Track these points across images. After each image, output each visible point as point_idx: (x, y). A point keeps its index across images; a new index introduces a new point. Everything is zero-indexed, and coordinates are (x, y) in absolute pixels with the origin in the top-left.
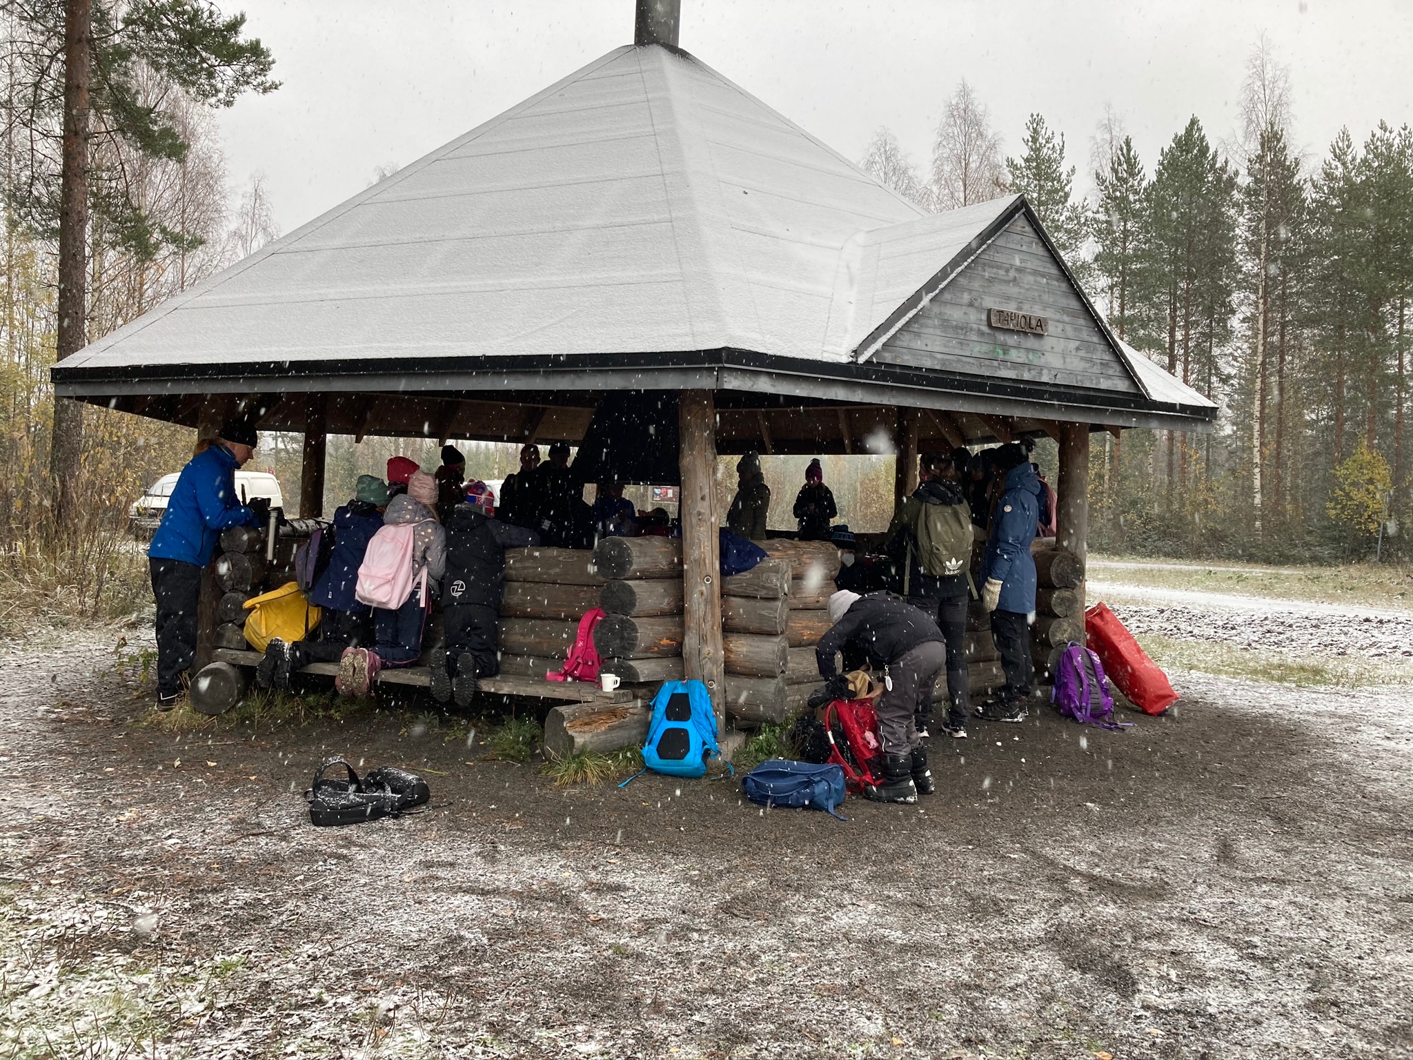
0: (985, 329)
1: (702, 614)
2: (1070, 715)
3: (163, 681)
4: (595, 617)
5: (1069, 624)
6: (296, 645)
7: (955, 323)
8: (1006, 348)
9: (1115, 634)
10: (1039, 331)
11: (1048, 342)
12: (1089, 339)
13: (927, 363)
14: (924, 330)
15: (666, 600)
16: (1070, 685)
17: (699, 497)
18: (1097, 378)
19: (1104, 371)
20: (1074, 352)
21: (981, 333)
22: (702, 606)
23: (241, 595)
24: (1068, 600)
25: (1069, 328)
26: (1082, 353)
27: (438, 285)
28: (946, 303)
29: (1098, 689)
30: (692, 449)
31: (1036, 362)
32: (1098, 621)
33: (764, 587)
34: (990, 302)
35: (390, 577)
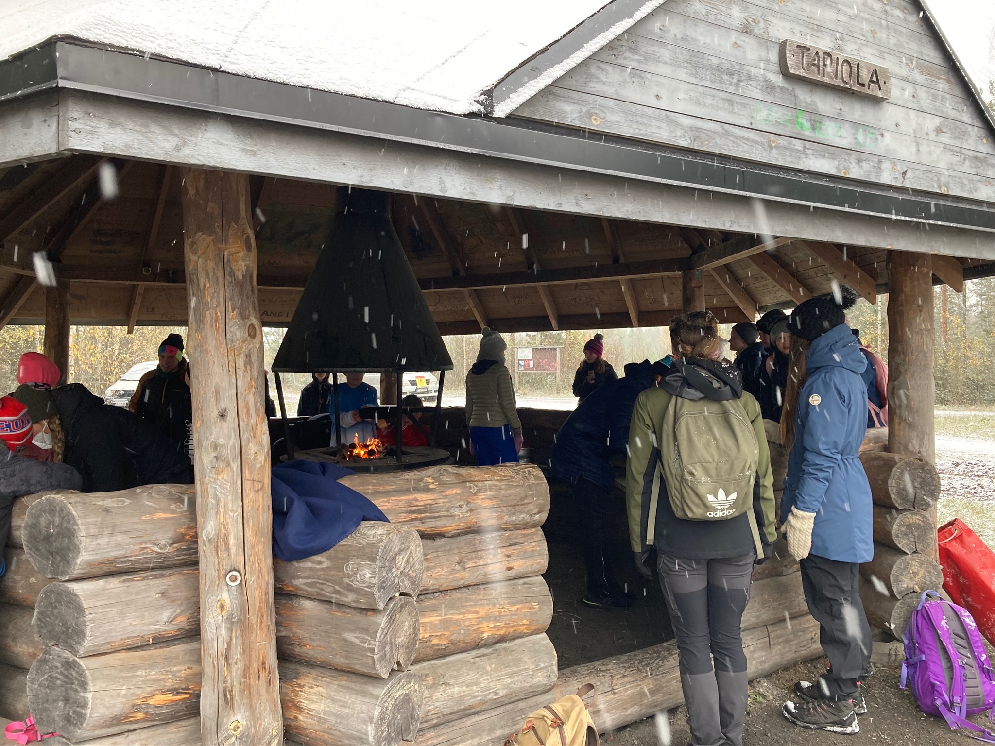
0: (777, 80)
1: (223, 647)
7: (715, 61)
8: (816, 119)
10: (874, 90)
11: (889, 114)
12: (953, 114)
14: (651, 67)
15: (166, 614)
17: (215, 413)
18: (971, 181)
19: (981, 171)
20: (932, 136)
21: (770, 87)
22: (224, 632)
24: (918, 527)
25: (922, 94)
26: (945, 138)
28: (696, 20)
31: (869, 147)
32: (956, 549)
33: (350, 588)
34: (781, 31)
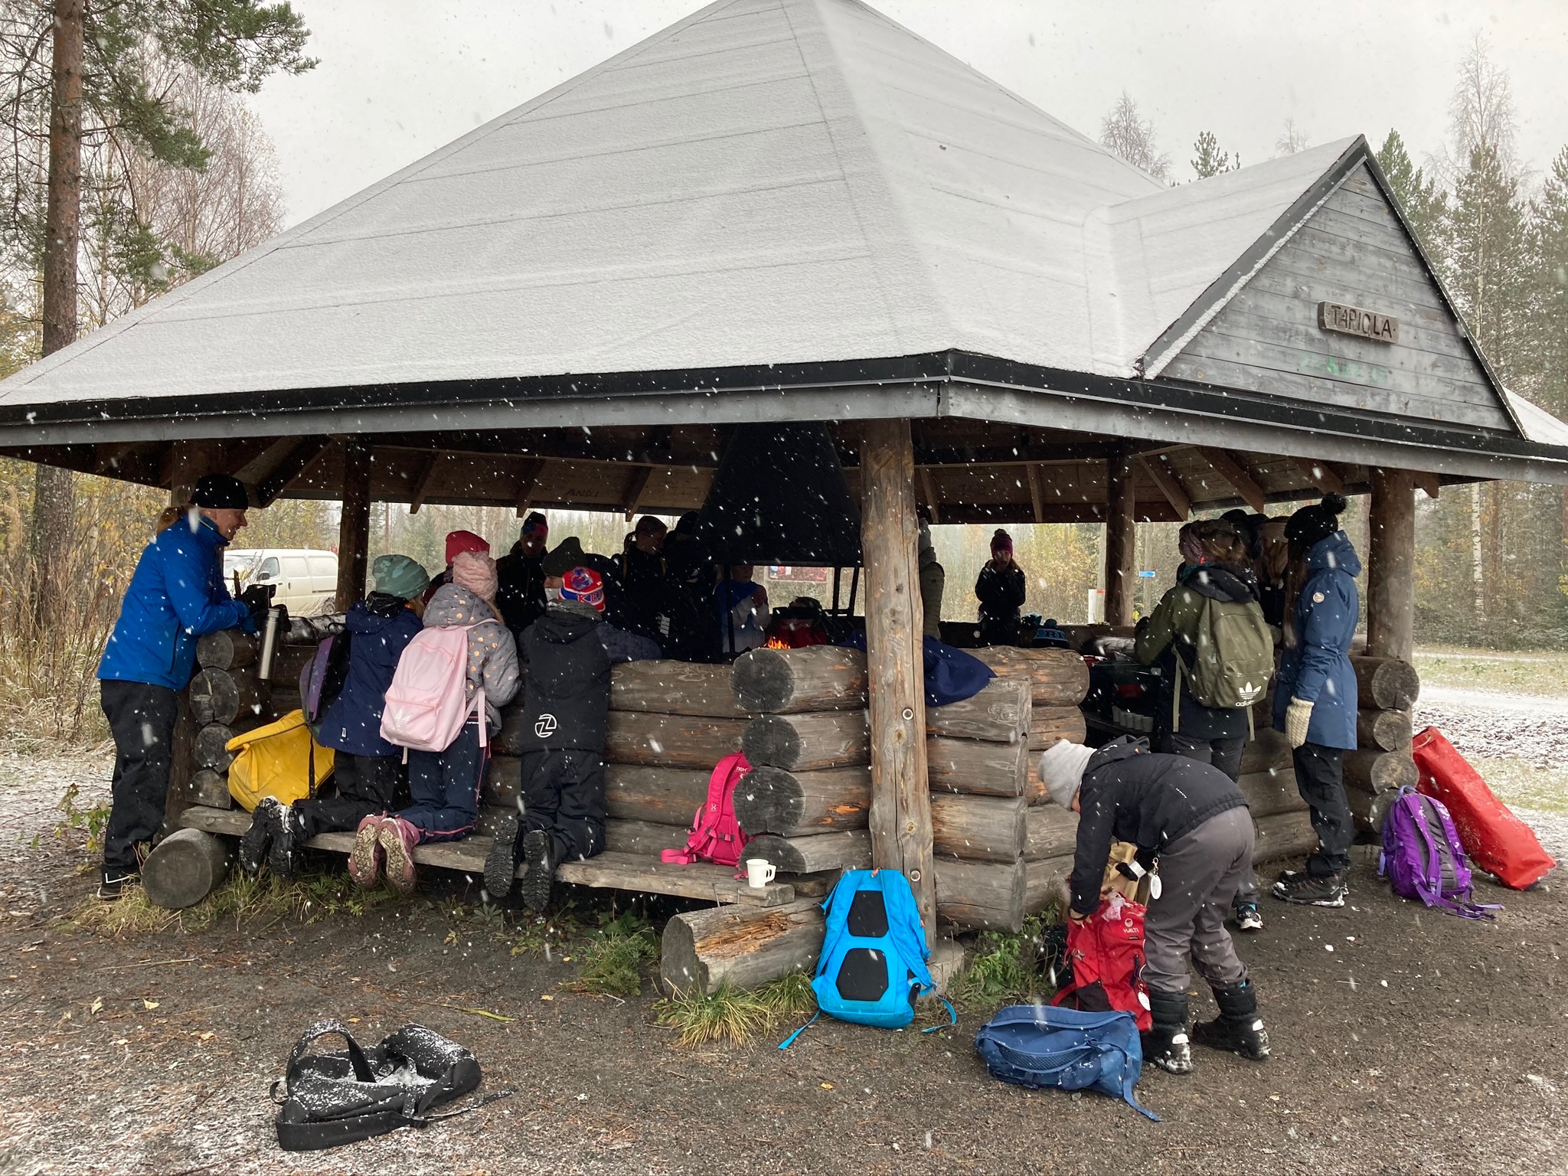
0: (1315, 332)
1: (900, 767)
2: (1414, 897)
3: (111, 855)
4: (734, 768)
5: (1400, 761)
6: (298, 806)
7: (1275, 323)
8: (1343, 362)
9: (1457, 772)
10: (1386, 337)
11: (1397, 354)
12: (1446, 350)
13: (1240, 383)
14: (1234, 332)
15: (843, 745)
16: (1409, 851)
17: (893, 588)
18: (1459, 408)
19: (1468, 399)
20: (1429, 371)
21: (1311, 340)
22: (900, 755)
23: (224, 730)
24: (1398, 726)
25: (1422, 335)
26: (1439, 372)
27: (502, 279)
28: (1263, 292)
29: (1450, 856)
30: (881, 516)
31: (1381, 383)
32: (1429, 754)
33: (993, 725)
34: (1321, 294)
35: (434, 703)
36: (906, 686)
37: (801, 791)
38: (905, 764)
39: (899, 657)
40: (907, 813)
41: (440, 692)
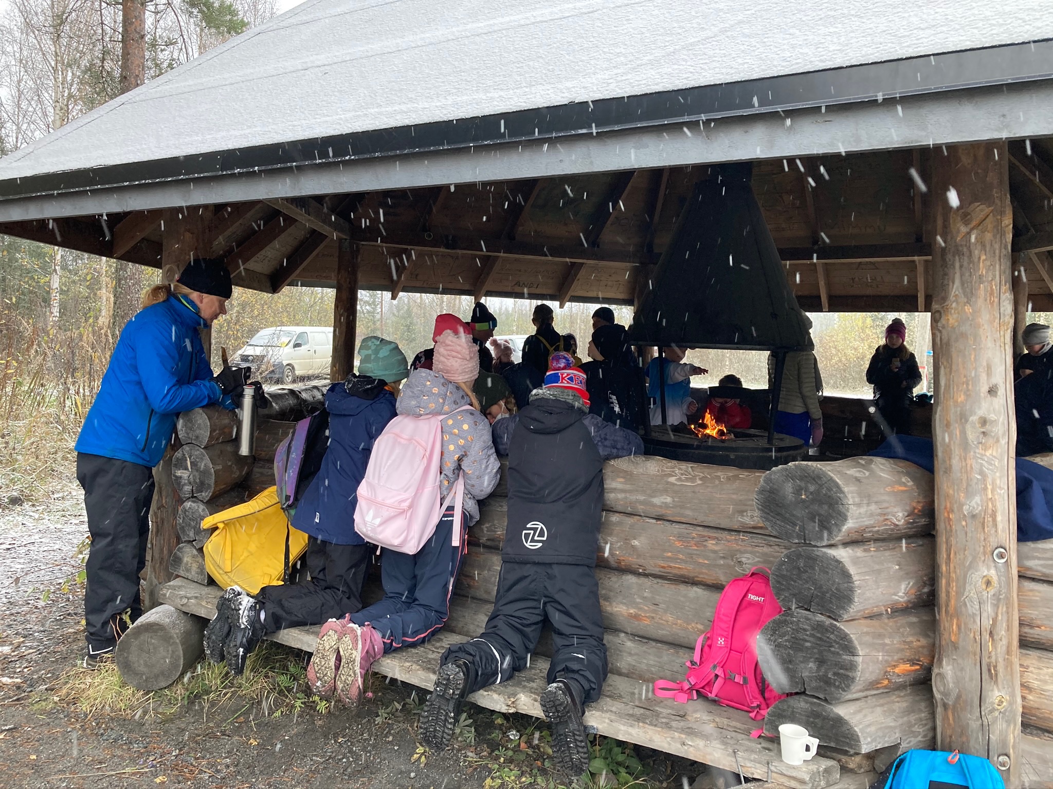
1: (987, 623)
4: (745, 595)
17: (985, 388)
22: (989, 609)
23: (202, 507)
35: (405, 505)
36: (999, 518)
37: (855, 648)
38: (995, 620)
39: (989, 480)
40: (996, 682)
41: (410, 493)
